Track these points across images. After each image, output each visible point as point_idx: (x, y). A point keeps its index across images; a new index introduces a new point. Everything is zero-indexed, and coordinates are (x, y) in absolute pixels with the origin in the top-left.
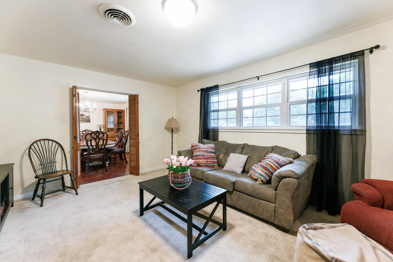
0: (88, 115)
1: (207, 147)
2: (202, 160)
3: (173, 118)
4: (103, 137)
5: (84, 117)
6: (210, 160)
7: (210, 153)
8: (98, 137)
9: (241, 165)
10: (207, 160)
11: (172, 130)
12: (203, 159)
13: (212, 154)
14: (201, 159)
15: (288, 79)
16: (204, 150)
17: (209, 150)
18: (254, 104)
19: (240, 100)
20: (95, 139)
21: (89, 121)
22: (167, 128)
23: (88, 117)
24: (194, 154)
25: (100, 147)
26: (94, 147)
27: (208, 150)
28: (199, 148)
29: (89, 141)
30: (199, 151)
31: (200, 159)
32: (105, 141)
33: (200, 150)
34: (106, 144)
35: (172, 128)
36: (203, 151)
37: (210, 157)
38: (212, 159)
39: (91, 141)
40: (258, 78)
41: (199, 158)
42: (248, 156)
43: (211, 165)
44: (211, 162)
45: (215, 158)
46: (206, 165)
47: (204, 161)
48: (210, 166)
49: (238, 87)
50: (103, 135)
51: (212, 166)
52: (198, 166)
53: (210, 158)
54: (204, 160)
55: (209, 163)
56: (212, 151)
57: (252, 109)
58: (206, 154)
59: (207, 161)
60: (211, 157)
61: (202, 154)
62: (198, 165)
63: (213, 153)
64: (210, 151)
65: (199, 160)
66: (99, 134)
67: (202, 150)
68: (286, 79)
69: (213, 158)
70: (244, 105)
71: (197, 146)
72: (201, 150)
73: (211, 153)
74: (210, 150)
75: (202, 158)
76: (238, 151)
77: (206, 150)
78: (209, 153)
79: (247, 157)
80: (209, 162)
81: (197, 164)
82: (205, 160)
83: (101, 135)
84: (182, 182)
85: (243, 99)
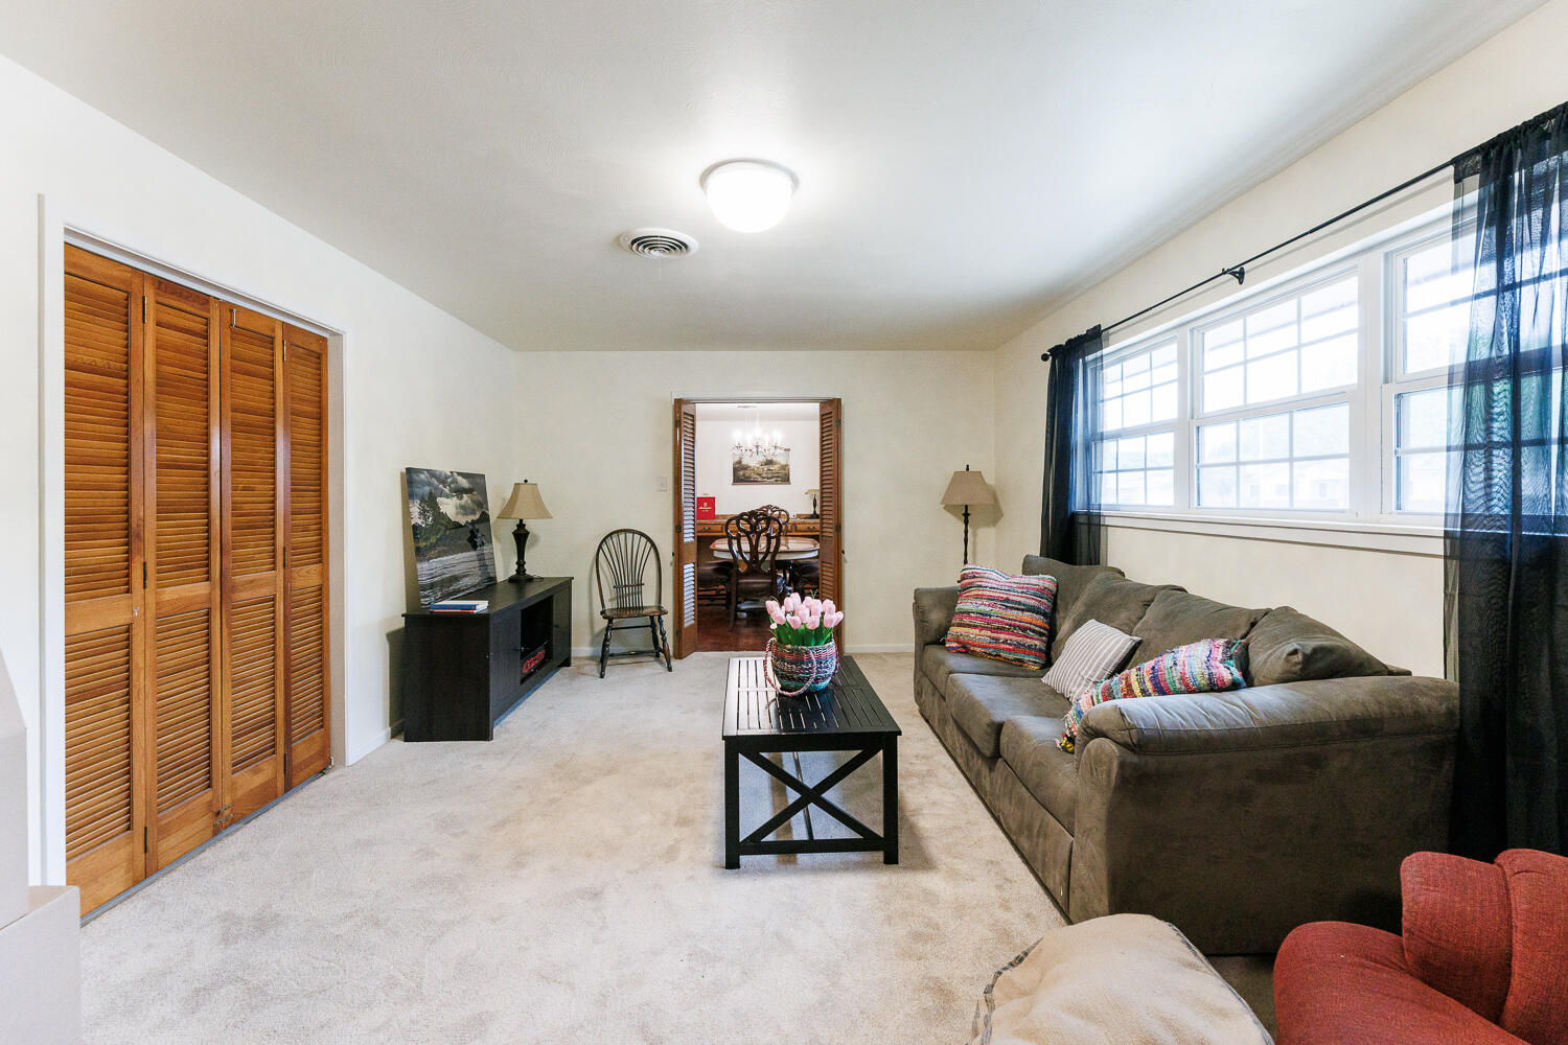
0: (783, 463)
1: (1015, 585)
2: (977, 631)
3: (968, 469)
4: (766, 529)
5: (775, 468)
6: (1007, 637)
7: (1018, 609)
8: (754, 528)
9: (1095, 671)
10: (995, 635)
11: (966, 515)
12: (982, 628)
13: (1027, 616)
14: (975, 627)
15: (1387, 255)
16: (997, 595)
17: (1018, 599)
18: (1245, 401)
19: (1190, 382)
20: (747, 534)
21: (786, 479)
22: (949, 508)
23: (785, 467)
24: (959, 606)
25: (761, 557)
26: (747, 557)
27: (1011, 598)
28: (981, 586)
29: (734, 538)
30: (977, 597)
31: (969, 626)
32: (774, 541)
33: (980, 593)
34: (777, 550)
35: (966, 507)
36: (990, 598)
37: (1010, 625)
38: (1016, 635)
39: (738, 539)
40: (1240, 275)
41: (966, 621)
42: (1137, 639)
43: (1011, 657)
44: (1010, 644)
45: (1034, 631)
46: (990, 654)
47: (984, 636)
48: (1006, 661)
49: (1180, 326)
50: (768, 524)
51: (1016, 660)
52: (966, 653)
53: (1012, 628)
54: (983, 632)
55: (1003, 646)
56: (1032, 602)
57: (1234, 425)
58: (998, 611)
59: (997, 640)
60: (1015, 626)
61: (982, 608)
62: (964, 647)
63: (1031, 609)
64: (1019, 603)
65: (967, 629)
66: (758, 521)
67: (988, 593)
68: (1379, 254)
69: (1024, 630)
70: (1212, 403)
71: (974, 577)
72: (984, 593)
73: (1023, 610)
74: (1022, 600)
75: (978, 622)
76: (1123, 615)
77: (1005, 596)
78: (1012, 608)
79: (1129, 645)
80: (1005, 642)
81: (958, 642)
82: (989, 633)
83: (763, 525)
84: (795, 676)
85: (1207, 378)
